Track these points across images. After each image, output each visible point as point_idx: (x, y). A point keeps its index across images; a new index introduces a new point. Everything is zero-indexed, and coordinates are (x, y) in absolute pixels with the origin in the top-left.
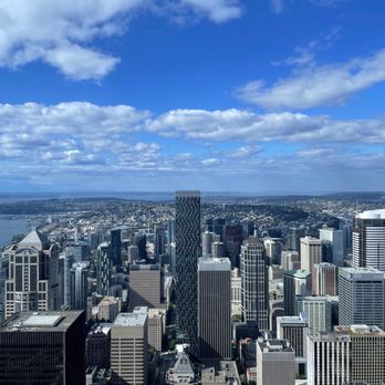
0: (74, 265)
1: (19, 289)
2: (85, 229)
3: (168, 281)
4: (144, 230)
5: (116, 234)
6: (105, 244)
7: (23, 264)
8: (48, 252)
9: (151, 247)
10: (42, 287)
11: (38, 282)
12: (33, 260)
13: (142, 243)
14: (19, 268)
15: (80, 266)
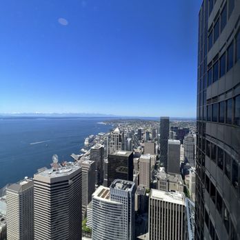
0: (127, 139)
3: (157, 147)
5: (140, 130)
6: (136, 133)
8: (121, 134)
9: (151, 135)
11: (119, 142)
12: (117, 136)
15: (129, 140)
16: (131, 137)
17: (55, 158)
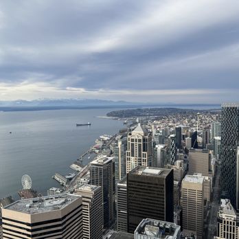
0: (157, 146)
1: (133, 156)
2: (158, 126)
3: (213, 160)
4: (194, 129)
5: (179, 130)
6: (173, 136)
7: (135, 143)
8: (147, 137)
9: (200, 139)
10: (144, 156)
11: (142, 153)
12: (140, 140)
13: (194, 136)
14: (132, 145)
15: (159, 147)
16: (162, 142)
17: (26, 182)
